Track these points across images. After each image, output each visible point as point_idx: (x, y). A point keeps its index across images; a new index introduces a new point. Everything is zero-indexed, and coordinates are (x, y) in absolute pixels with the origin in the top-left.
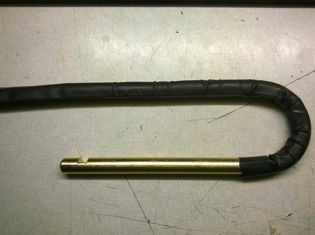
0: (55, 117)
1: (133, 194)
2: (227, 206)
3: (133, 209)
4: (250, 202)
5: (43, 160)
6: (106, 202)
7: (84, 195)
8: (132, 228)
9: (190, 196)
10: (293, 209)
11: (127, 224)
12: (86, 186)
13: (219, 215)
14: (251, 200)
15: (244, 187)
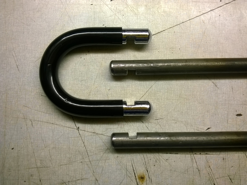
4: (172, 115)
6: (39, 109)
7: (19, 102)
8: (62, 134)
10: (211, 123)
11: (58, 130)
12: (21, 93)
13: (143, 126)
14: (174, 113)
15: (168, 101)
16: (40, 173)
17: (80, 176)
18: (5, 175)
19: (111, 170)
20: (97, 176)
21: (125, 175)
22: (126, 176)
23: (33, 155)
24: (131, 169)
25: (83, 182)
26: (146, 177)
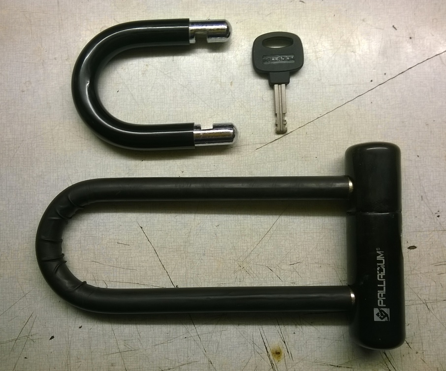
0: (37, 147)
1: (153, 251)
2: (283, 262)
3: (154, 271)
4: (314, 256)
5: (22, 209)
6: (115, 264)
7: (84, 256)
9: (232, 251)
12: (86, 243)
13: (273, 275)
14: (316, 253)
15: (306, 235)
16: (125, 360)
17: (186, 358)
18: (72, 367)
19: (230, 346)
20: (211, 356)
21: (251, 352)
22: (253, 353)
23: (112, 334)
24: (260, 341)
25: (190, 367)
26: (284, 351)
